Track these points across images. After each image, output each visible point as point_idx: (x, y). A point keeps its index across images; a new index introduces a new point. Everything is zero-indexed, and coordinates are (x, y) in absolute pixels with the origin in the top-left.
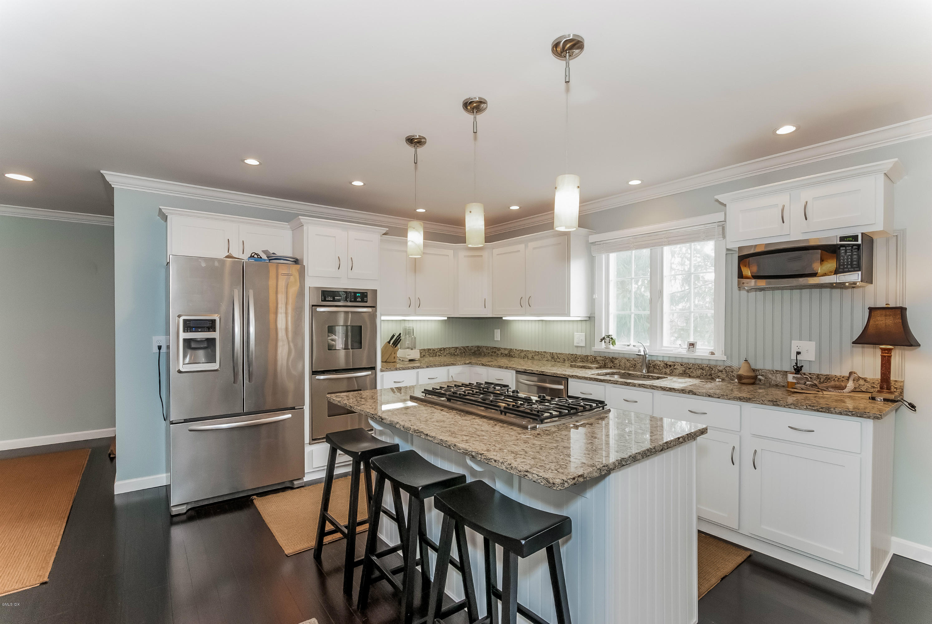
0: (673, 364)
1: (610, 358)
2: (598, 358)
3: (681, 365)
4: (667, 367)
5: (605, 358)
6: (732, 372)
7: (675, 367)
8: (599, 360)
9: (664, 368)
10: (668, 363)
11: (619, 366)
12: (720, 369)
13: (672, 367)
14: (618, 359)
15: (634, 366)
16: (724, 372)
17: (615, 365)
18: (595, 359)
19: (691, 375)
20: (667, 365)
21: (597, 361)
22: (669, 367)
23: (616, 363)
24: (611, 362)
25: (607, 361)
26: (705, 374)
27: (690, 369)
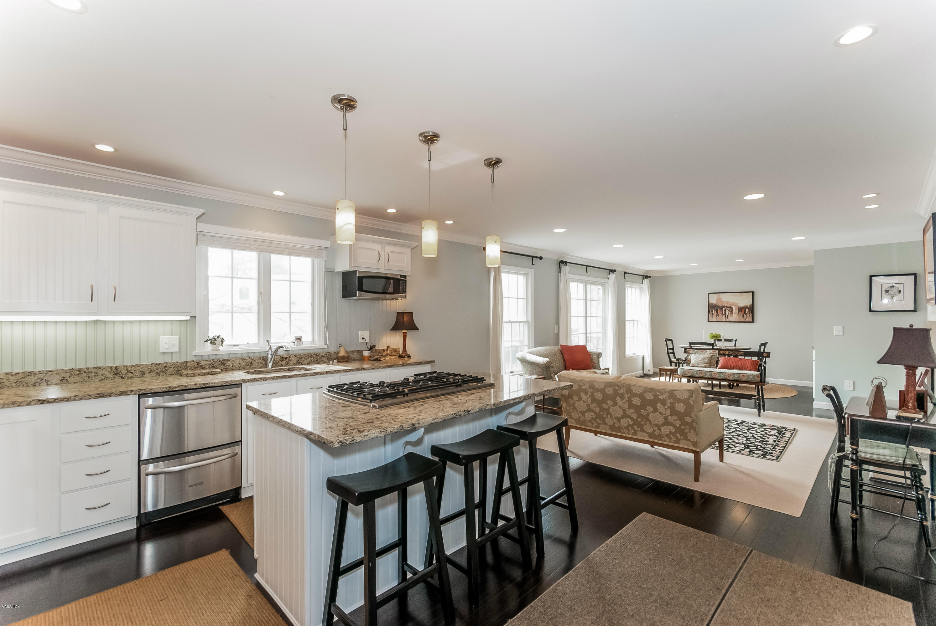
0: (288, 356)
1: (220, 360)
2: (203, 363)
3: (295, 356)
4: (283, 360)
5: (213, 361)
6: (330, 356)
7: (290, 359)
8: (205, 365)
9: (280, 361)
10: (284, 357)
11: (232, 367)
12: (323, 354)
13: (288, 359)
14: (231, 360)
15: (250, 364)
16: (326, 357)
17: (226, 367)
18: (198, 364)
19: (303, 363)
20: (283, 358)
21: (201, 366)
22: (285, 359)
23: (228, 364)
24: (221, 364)
25: (216, 364)
26: (313, 360)
27: (302, 358)
